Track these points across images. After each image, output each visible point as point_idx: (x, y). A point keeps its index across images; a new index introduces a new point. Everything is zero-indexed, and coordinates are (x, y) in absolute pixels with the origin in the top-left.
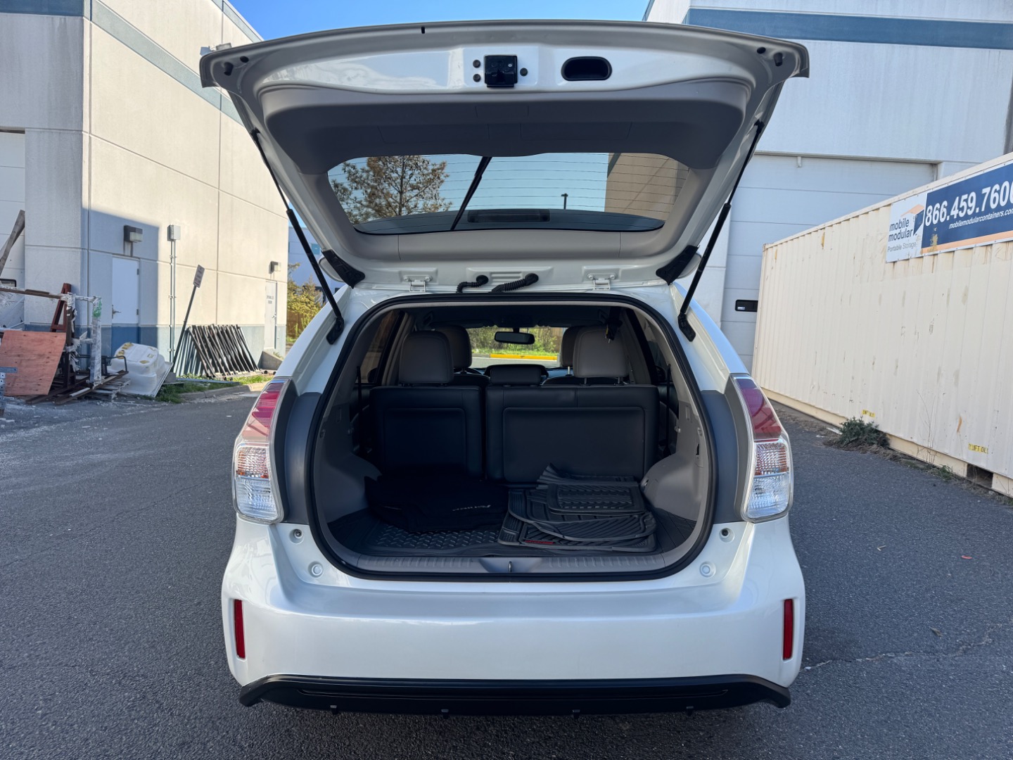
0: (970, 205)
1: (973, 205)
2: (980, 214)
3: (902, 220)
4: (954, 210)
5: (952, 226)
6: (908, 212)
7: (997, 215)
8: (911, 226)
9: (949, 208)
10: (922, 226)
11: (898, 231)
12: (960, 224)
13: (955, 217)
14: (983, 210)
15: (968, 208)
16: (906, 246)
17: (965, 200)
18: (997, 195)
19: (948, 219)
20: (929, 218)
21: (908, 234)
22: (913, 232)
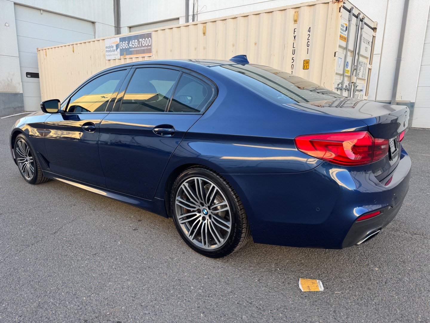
0: (136, 44)
3: (110, 46)
4: (130, 45)
5: (130, 50)
6: (112, 43)
7: (145, 48)
8: (115, 48)
10: (119, 48)
11: (109, 49)
12: (133, 49)
14: (140, 46)
16: (114, 55)
18: (144, 42)
20: (121, 46)
21: (114, 51)
22: (116, 50)
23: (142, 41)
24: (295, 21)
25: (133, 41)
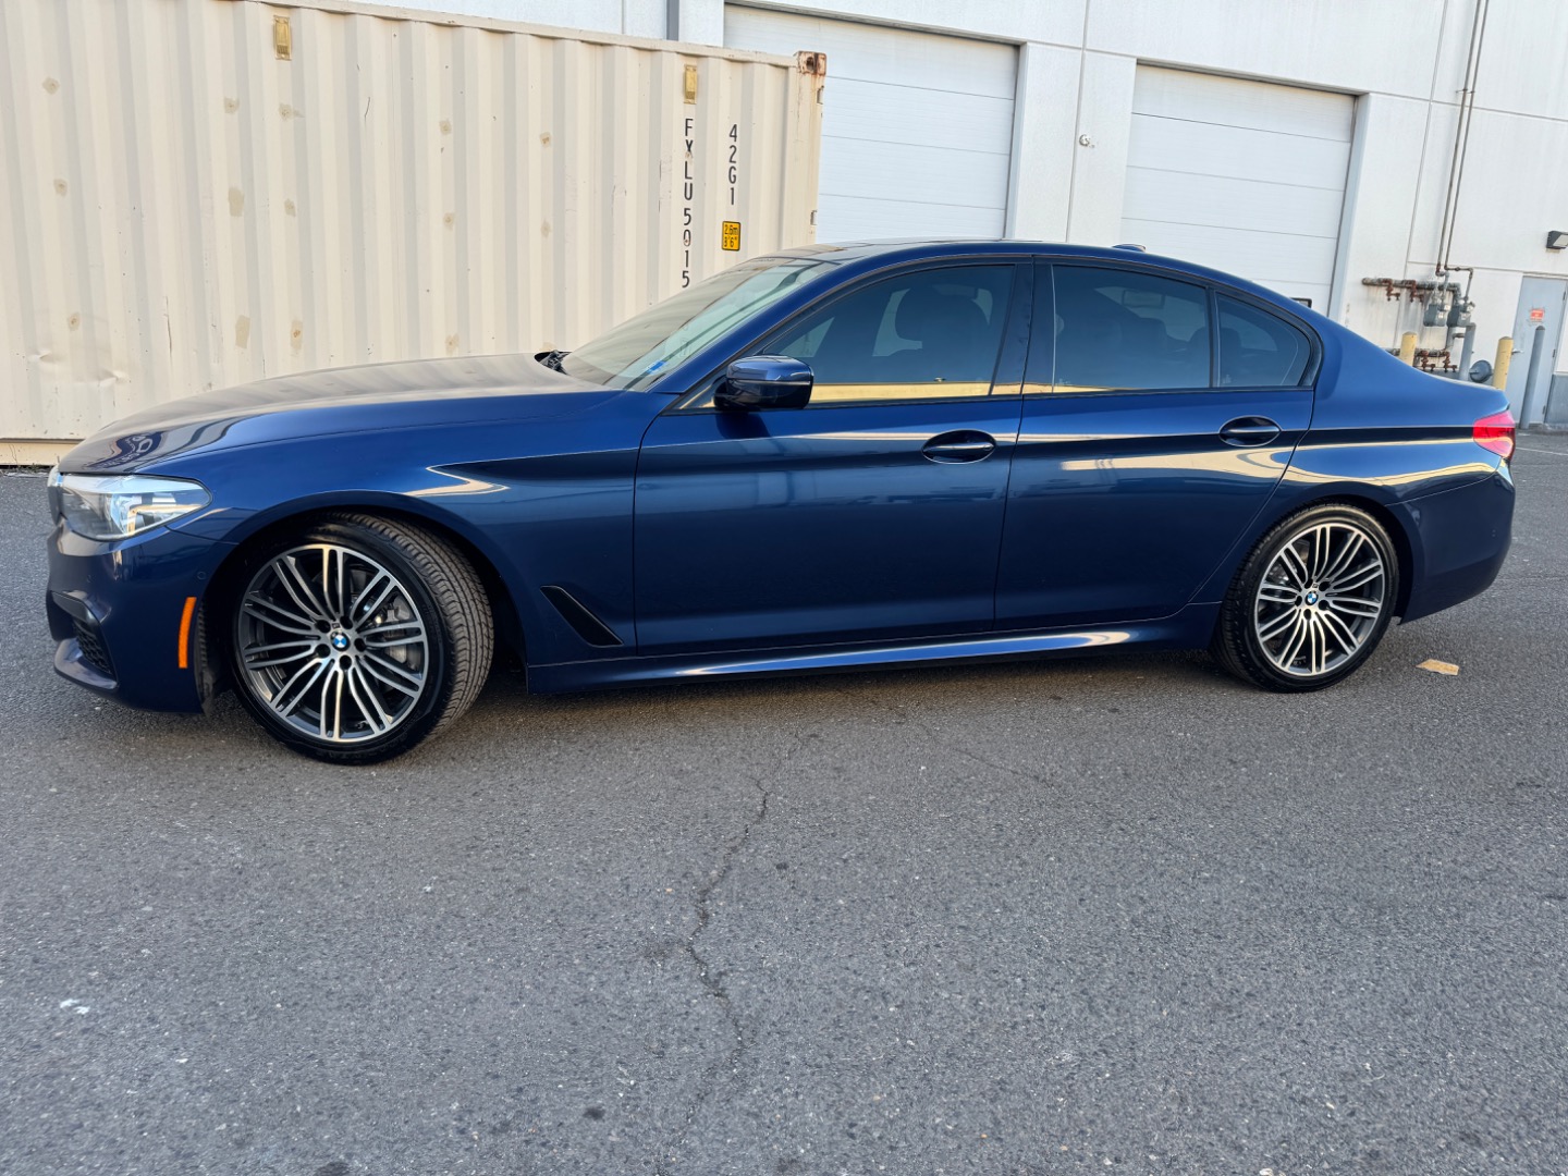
24: (690, 96)
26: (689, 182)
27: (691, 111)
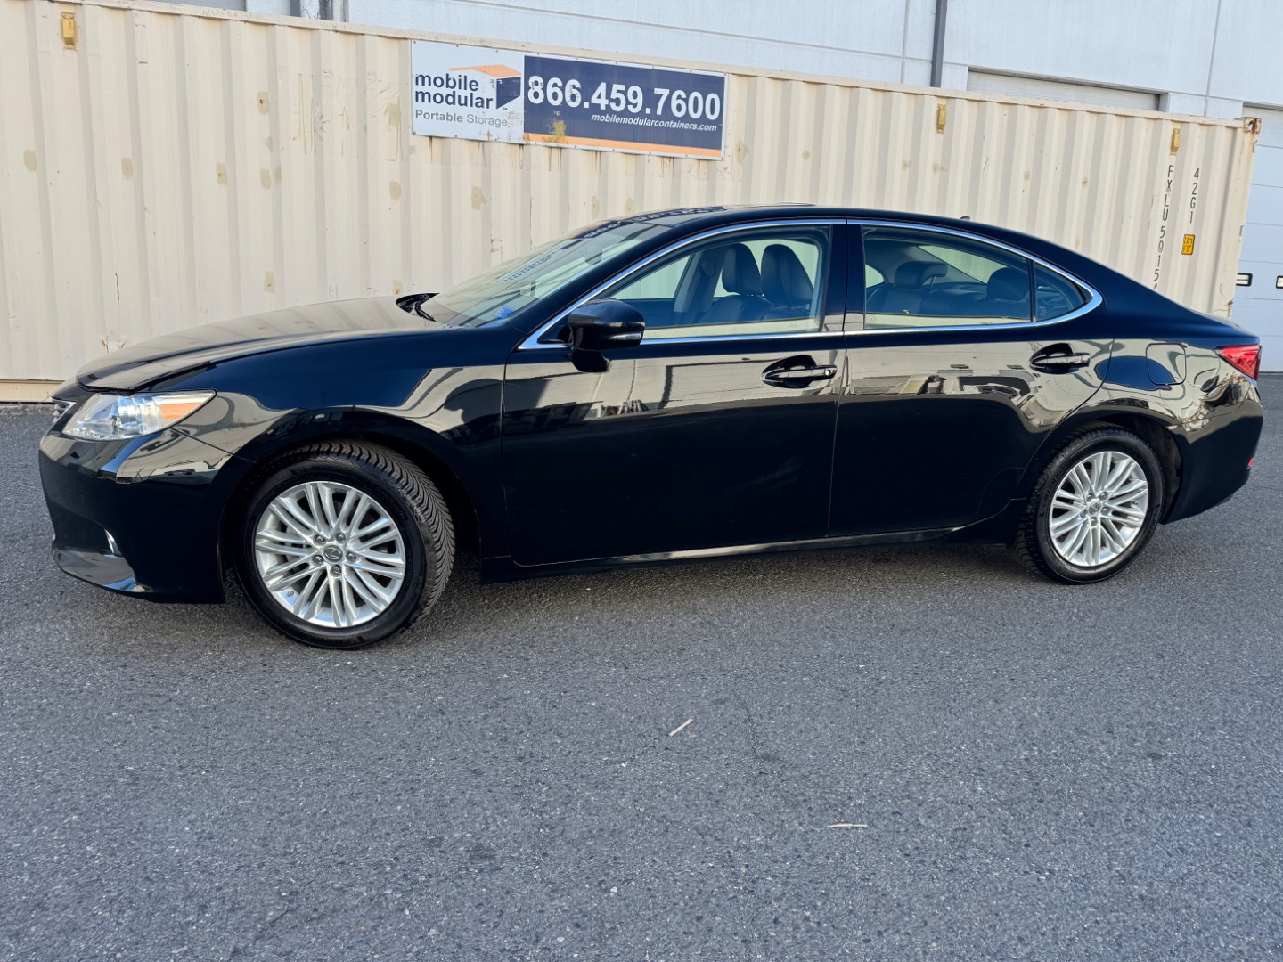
1: (640, 100)
2: (653, 116)
3: (454, 75)
4: (599, 97)
5: (595, 117)
6: (473, 68)
7: (686, 126)
8: (488, 91)
9: (587, 92)
10: (520, 101)
11: (445, 91)
12: (607, 119)
13: (603, 107)
14: (659, 112)
15: (628, 102)
16: (472, 119)
17: (618, 91)
19: (586, 105)
20: (536, 95)
21: (482, 103)
22: (498, 106)
23: (669, 99)
24: (1174, 149)
25: (616, 87)
26: (1166, 208)
27: (1172, 160)
